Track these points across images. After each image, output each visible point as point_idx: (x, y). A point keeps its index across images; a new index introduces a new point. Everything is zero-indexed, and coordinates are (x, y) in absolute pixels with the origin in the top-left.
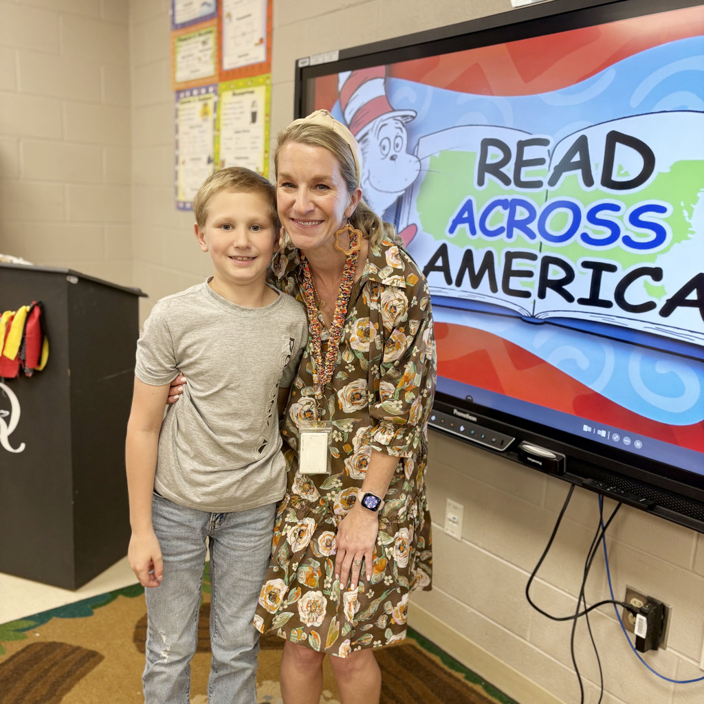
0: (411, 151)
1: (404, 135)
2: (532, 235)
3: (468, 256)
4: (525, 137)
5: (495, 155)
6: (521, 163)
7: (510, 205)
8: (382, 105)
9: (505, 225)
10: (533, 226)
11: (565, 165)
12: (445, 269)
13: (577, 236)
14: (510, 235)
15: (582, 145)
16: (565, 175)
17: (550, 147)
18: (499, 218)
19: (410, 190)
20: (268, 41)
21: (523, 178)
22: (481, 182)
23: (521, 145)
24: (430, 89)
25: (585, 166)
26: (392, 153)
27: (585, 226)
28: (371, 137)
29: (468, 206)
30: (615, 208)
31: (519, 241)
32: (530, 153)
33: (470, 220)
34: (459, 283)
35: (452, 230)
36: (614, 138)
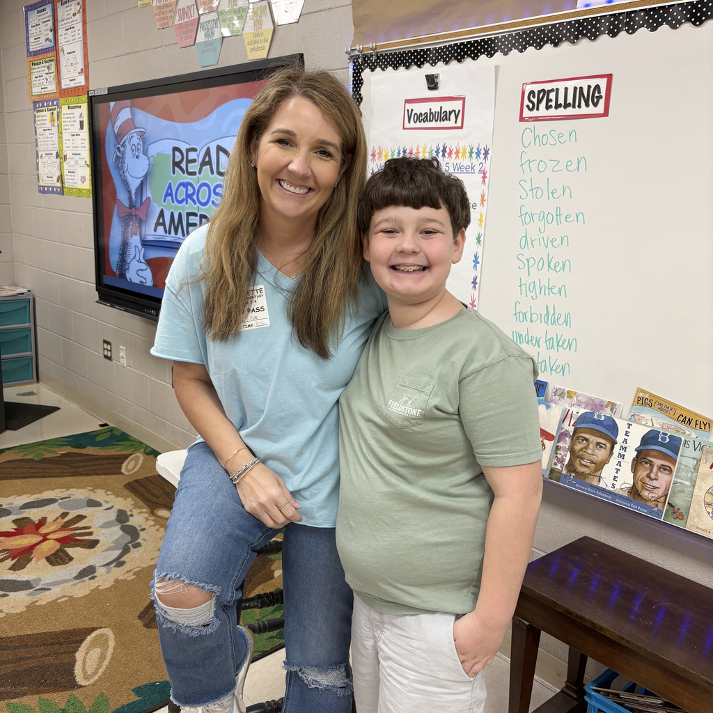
0: (145, 153)
1: (141, 143)
2: (195, 203)
3: (172, 214)
4: (189, 147)
5: (178, 157)
6: (189, 161)
7: (185, 185)
8: (130, 124)
9: (184, 197)
10: (195, 197)
11: (204, 164)
12: (163, 224)
13: (210, 203)
14: (187, 203)
15: (208, 153)
16: (204, 168)
17: (198, 152)
18: (182, 194)
19: (146, 176)
20: (86, 71)
21: (190, 170)
22: (174, 173)
23: (188, 150)
24: (150, 116)
25: (210, 163)
26: (137, 154)
28: (127, 143)
29: (170, 187)
31: (190, 207)
32: (192, 155)
33: (171, 194)
34: (170, 233)
35: (164, 201)
36: (219, 149)
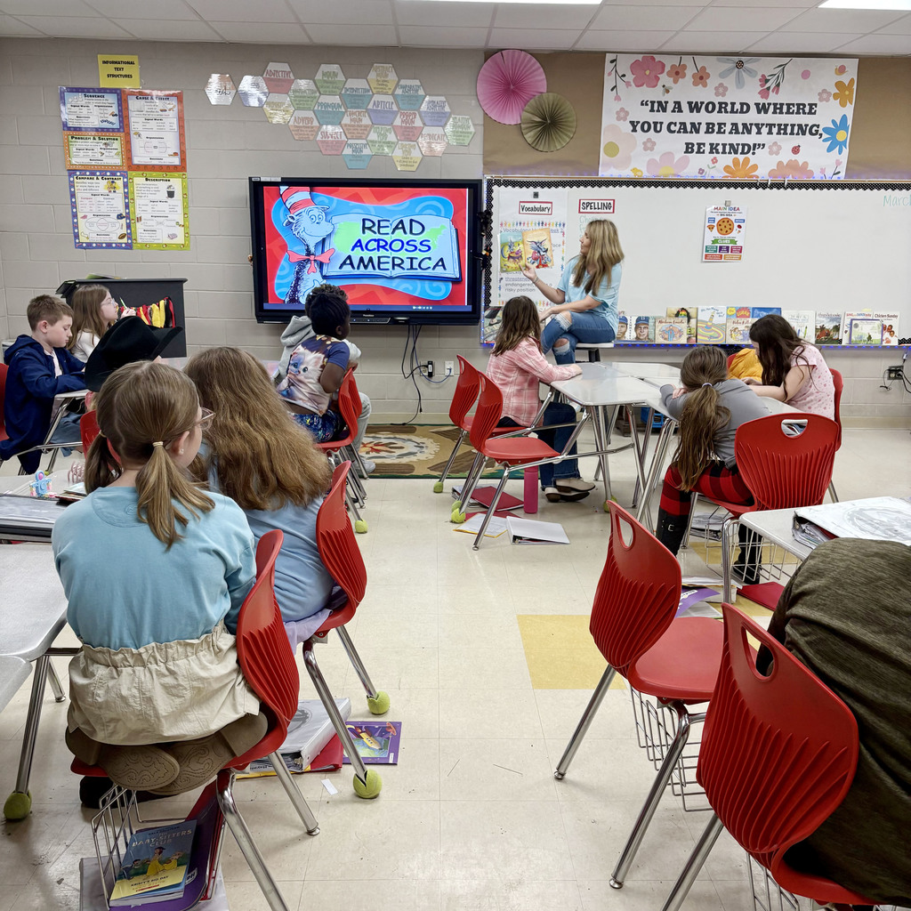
0: (328, 221)
2: (387, 250)
3: (361, 259)
4: (381, 219)
6: (380, 227)
7: (377, 240)
8: (309, 202)
9: (375, 247)
10: (387, 247)
11: (397, 228)
12: (351, 264)
13: (403, 250)
14: (378, 250)
15: (401, 223)
16: (397, 231)
17: (390, 222)
18: (373, 245)
19: (329, 235)
21: (381, 232)
22: (364, 232)
23: (379, 221)
24: (336, 198)
25: (403, 228)
26: (317, 221)
27: (406, 246)
28: (303, 214)
29: (359, 241)
30: (415, 241)
31: (382, 253)
32: (383, 224)
33: (361, 246)
35: (353, 250)
36: (412, 221)
